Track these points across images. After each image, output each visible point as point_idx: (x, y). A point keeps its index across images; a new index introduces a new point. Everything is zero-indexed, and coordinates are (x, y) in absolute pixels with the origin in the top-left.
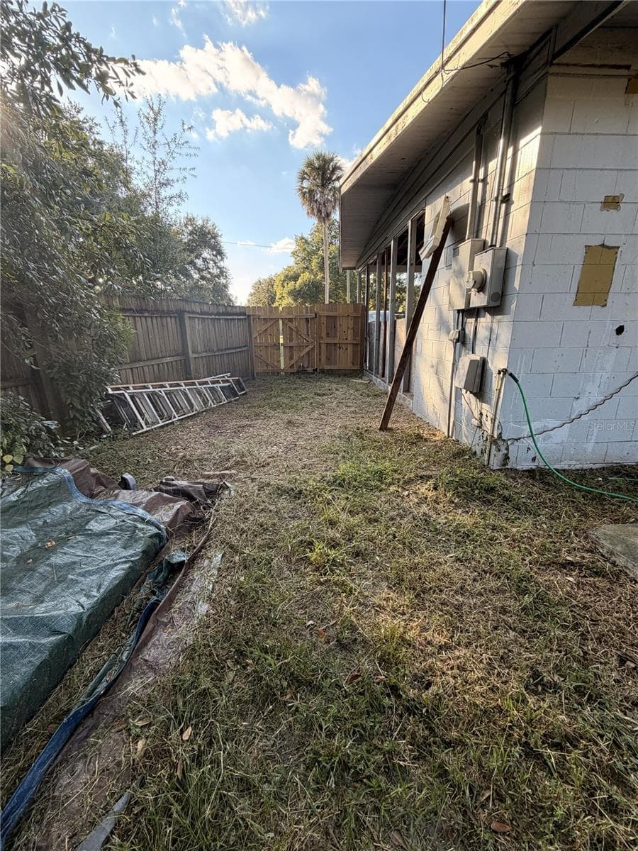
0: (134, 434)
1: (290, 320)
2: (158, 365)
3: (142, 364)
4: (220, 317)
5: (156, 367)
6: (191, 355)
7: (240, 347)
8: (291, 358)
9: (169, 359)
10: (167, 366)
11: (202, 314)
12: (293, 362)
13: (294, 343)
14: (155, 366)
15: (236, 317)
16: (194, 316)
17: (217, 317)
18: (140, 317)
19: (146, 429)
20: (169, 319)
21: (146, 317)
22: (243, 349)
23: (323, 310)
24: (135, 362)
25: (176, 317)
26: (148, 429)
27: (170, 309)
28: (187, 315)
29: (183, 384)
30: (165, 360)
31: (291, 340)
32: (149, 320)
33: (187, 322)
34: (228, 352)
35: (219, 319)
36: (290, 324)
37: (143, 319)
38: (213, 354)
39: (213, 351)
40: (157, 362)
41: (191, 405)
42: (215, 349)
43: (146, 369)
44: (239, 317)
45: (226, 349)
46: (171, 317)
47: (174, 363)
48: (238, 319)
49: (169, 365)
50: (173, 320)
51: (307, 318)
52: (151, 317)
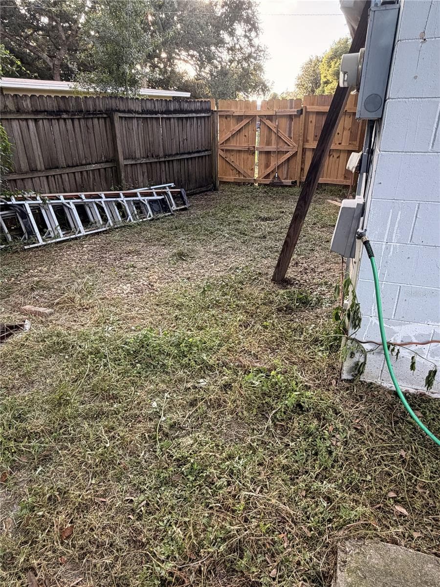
0: (26, 247)
1: (270, 118)
2: (81, 172)
3: (58, 171)
4: (170, 116)
5: (78, 176)
6: (123, 162)
7: (198, 152)
8: (267, 166)
9: (93, 167)
10: (94, 175)
11: (143, 112)
12: (269, 171)
13: (272, 148)
14: (76, 174)
15: (194, 115)
16: (131, 115)
17: (165, 116)
18: (58, 119)
19: (41, 243)
20: (96, 121)
21: (65, 119)
22: (203, 154)
23: (313, 105)
24: (51, 169)
25: (105, 118)
26: (44, 243)
27: (98, 109)
28: (117, 116)
29: (103, 196)
30: (88, 168)
31: (268, 143)
32: (69, 122)
33: (117, 125)
34: (178, 157)
35: (169, 119)
36: (268, 123)
37: (62, 122)
38: (156, 160)
39: (158, 157)
40: (79, 169)
41: (105, 219)
42: (161, 154)
43: (65, 177)
44: (198, 115)
45: (177, 154)
46: (98, 118)
47: (102, 171)
48: (197, 117)
49: (96, 173)
50: (102, 121)
51: (290, 115)
52: (73, 120)
